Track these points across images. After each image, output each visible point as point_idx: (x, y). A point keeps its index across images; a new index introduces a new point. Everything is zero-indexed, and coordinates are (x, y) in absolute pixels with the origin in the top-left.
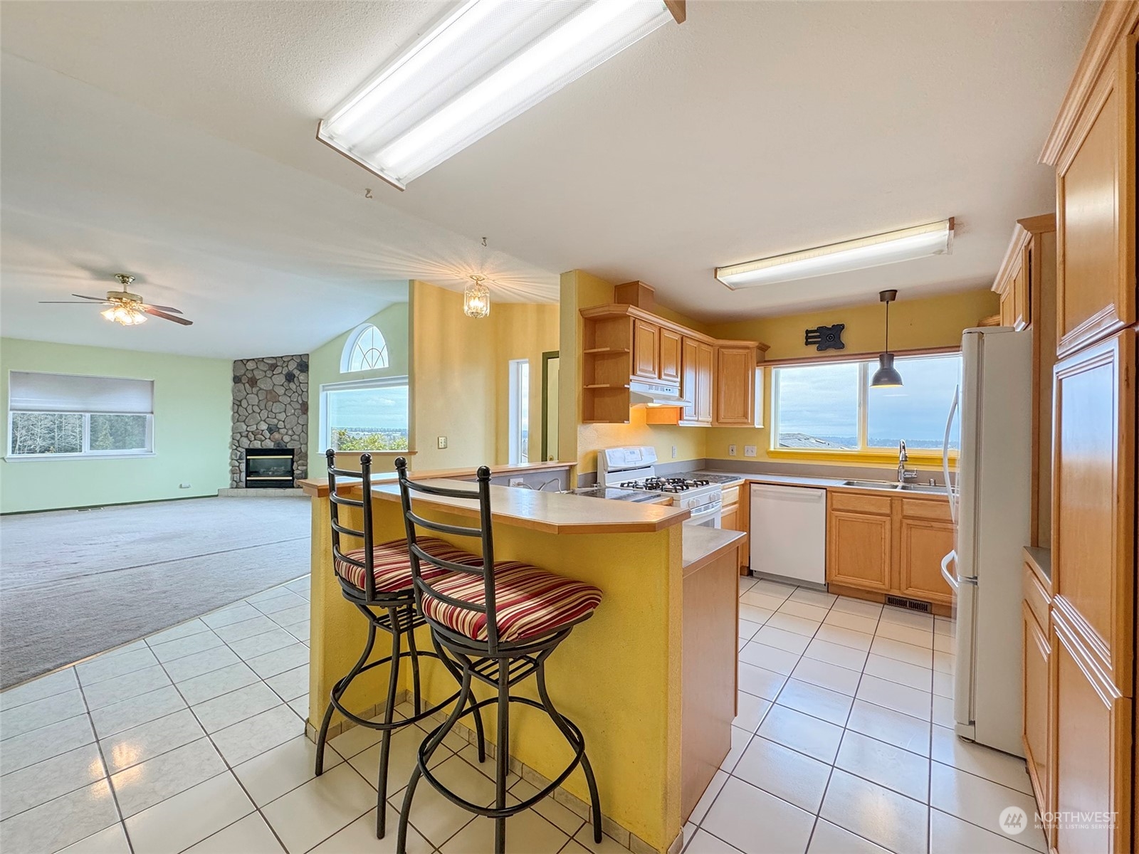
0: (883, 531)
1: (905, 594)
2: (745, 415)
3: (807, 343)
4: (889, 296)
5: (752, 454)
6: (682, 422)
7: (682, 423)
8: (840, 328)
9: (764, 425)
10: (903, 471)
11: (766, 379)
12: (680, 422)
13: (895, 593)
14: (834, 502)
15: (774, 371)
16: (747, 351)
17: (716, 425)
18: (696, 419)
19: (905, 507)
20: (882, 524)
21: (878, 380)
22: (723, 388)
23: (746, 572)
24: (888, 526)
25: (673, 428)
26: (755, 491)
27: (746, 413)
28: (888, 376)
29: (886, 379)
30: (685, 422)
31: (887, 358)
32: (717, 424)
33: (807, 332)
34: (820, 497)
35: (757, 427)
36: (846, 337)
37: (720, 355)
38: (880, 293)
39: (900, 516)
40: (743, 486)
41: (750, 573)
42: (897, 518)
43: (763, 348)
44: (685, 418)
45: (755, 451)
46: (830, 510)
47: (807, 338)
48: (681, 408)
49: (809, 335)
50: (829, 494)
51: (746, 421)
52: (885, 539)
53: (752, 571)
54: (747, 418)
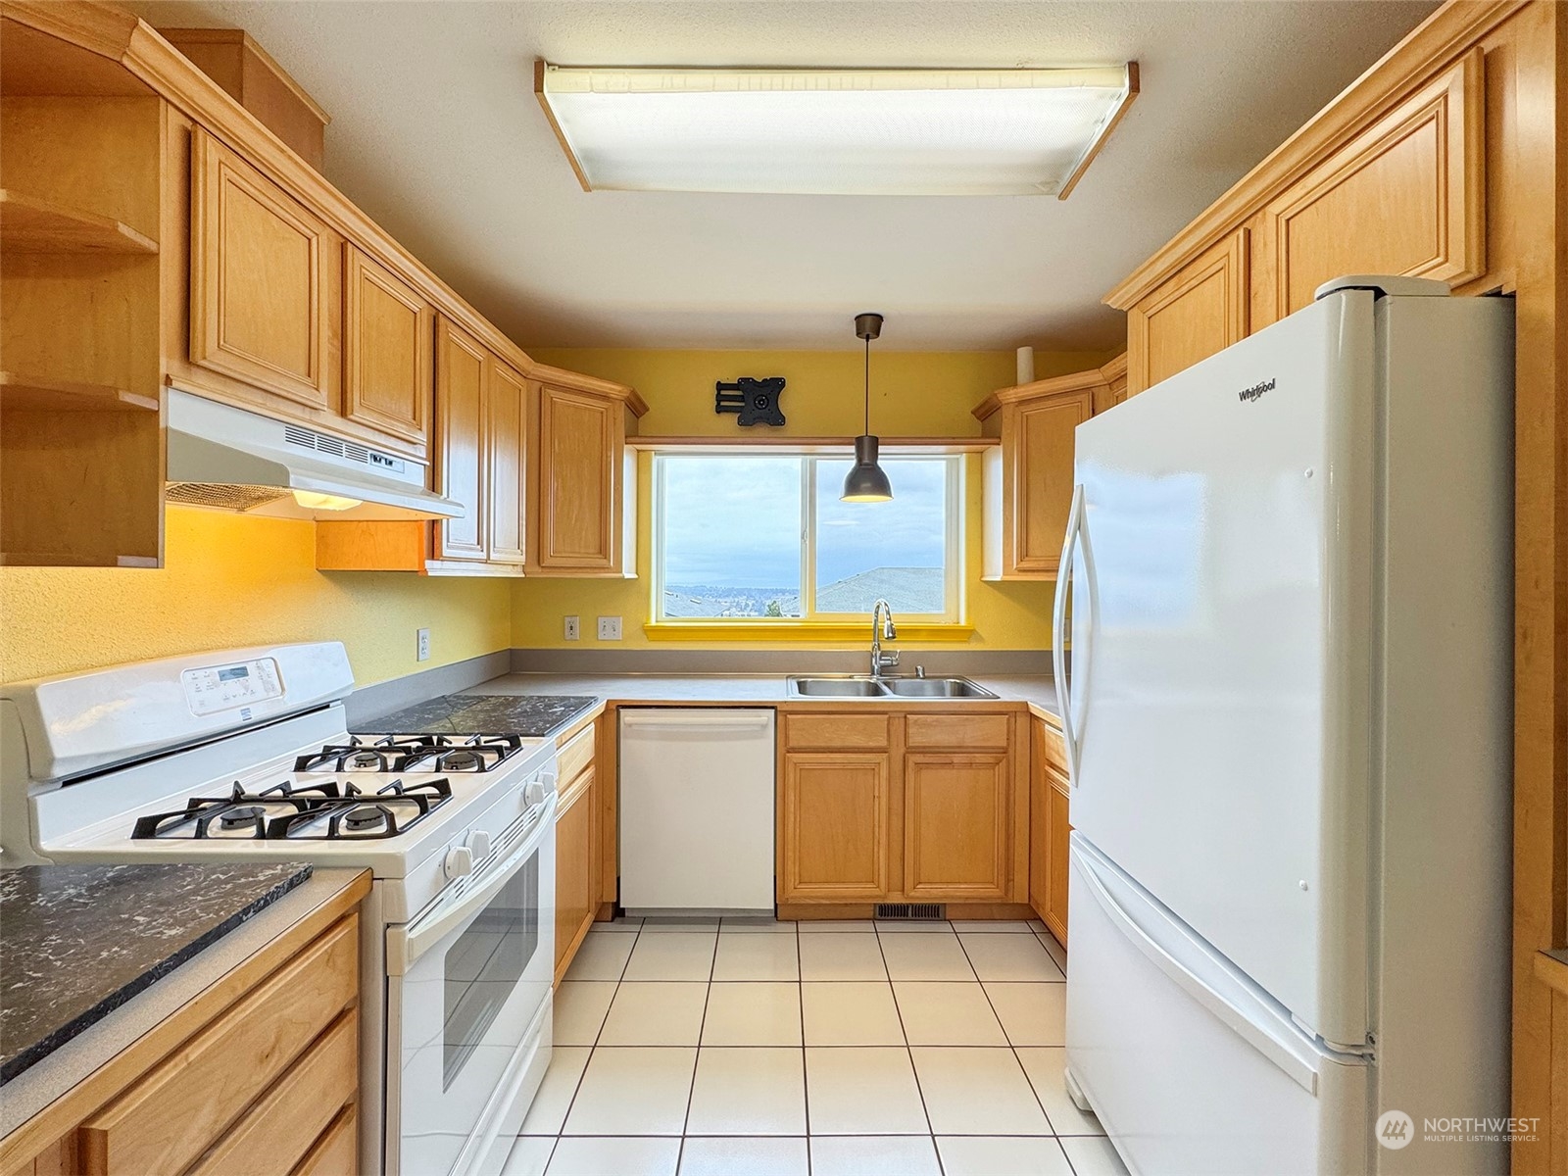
0: (877, 782)
1: (912, 898)
2: (603, 550)
3: (719, 410)
4: (869, 325)
5: (614, 635)
6: (436, 564)
7: (434, 568)
8: (776, 385)
9: (637, 573)
10: (879, 653)
11: (641, 475)
12: (429, 564)
13: (896, 899)
14: (791, 733)
15: (655, 460)
16: (605, 404)
17: (537, 573)
18: (483, 556)
19: (911, 731)
20: (874, 770)
21: (854, 486)
22: (552, 485)
23: (609, 913)
24: (884, 773)
25: (410, 581)
26: (630, 725)
27: (604, 546)
28: (868, 479)
29: (868, 485)
30: (447, 565)
31: (867, 448)
32: (537, 569)
33: (720, 386)
34: (764, 726)
35: (627, 576)
36: (787, 403)
37: (546, 406)
38: (857, 318)
39: (902, 750)
40: (602, 719)
41: (618, 913)
42: (898, 752)
43: (636, 408)
44: (446, 552)
45: (620, 627)
46: (784, 750)
47: (719, 398)
48: (434, 524)
49: (723, 392)
50: (780, 718)
51: (604, 562)
52: (879, 797)
53: (624, 909)
54: (606, 557)
